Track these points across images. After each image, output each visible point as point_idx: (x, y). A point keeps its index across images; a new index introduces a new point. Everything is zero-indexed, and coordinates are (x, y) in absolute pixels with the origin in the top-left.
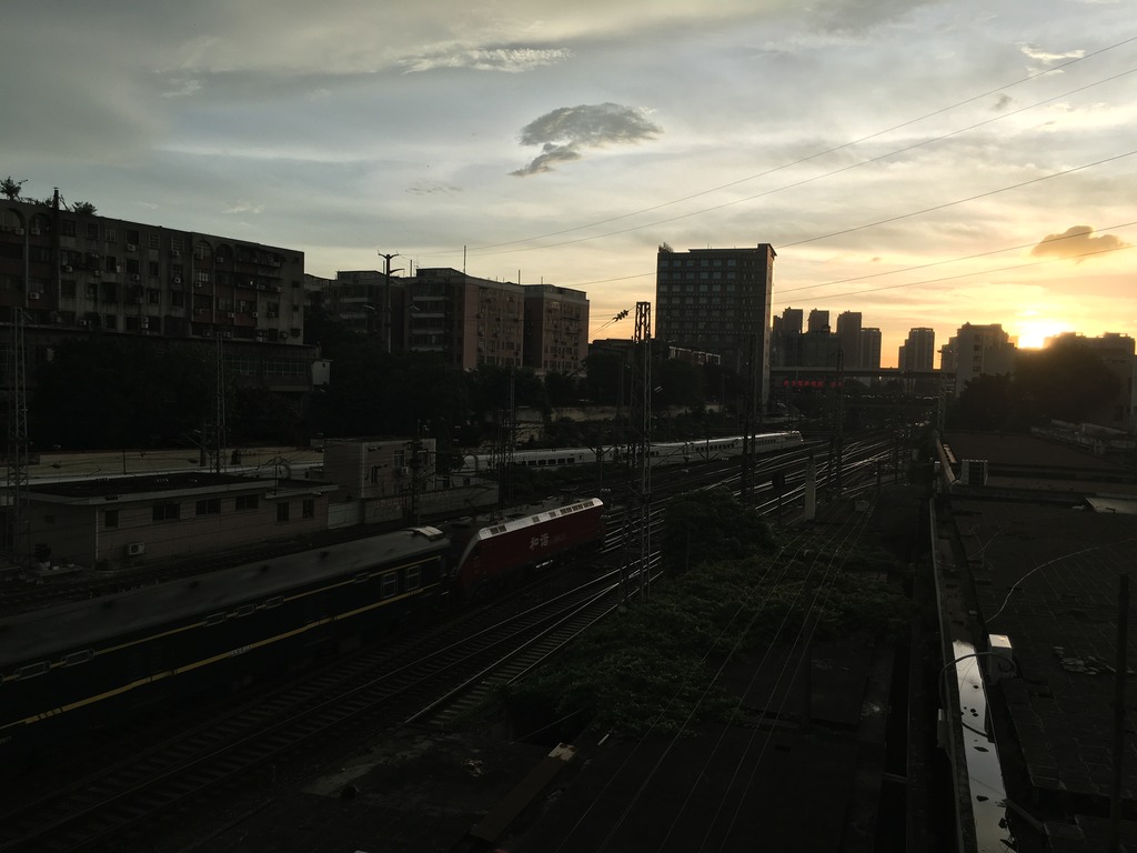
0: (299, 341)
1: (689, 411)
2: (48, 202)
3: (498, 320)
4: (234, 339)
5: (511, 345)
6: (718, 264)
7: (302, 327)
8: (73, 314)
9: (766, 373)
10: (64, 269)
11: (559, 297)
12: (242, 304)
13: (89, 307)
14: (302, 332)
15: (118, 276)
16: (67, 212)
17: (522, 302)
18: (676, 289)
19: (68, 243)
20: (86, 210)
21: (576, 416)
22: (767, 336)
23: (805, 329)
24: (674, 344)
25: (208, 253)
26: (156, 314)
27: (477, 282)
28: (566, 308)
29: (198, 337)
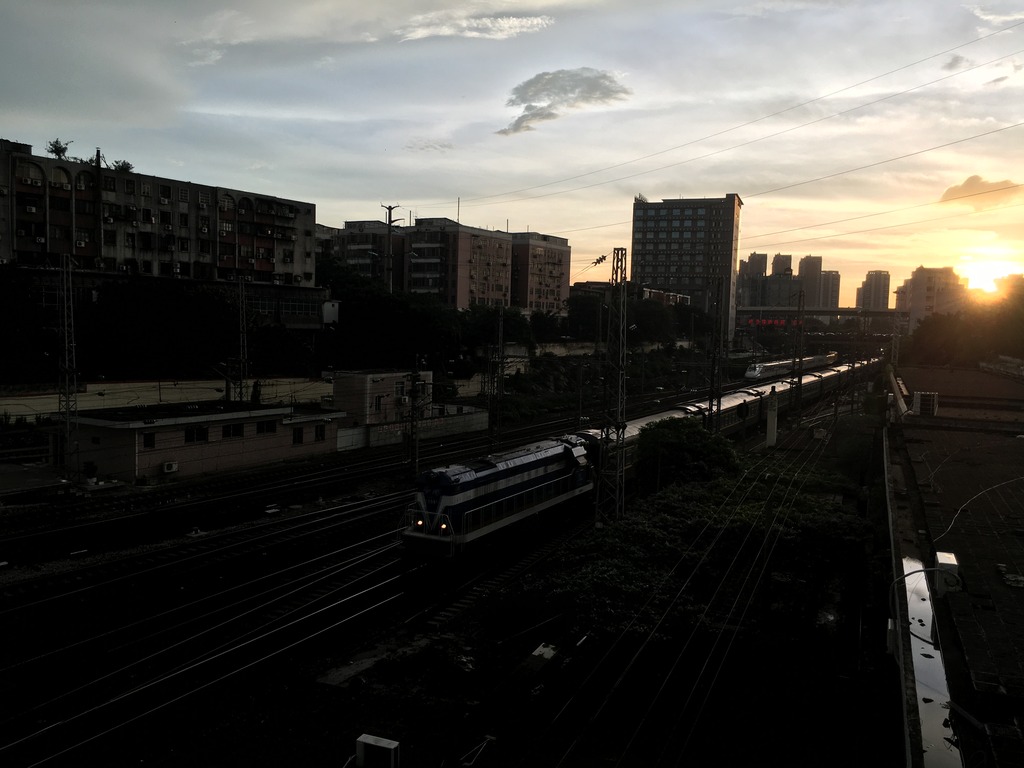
0: (311, 284)
1: (661, 347)
2: (91, 160)
3: (488, 264)
4: (255, 282)
5: (499, 288)
6: (689, 212)
7: (314, 272)
8: (115, 260)
9: (732, 313)
10: (106, 220)
11: (543, 243)
12: (262, 251)
13: (128, 254)
14: (314, 276)
15: (152, 227)
16: (108, 169)
17: (510, 247)
18: (650, 236)
19: (109, 197)
20: (124, 168)
21: (559, 351)
22: (733, 278)
23: (769, 272)
24: (648, 286)
25: (231, 206)
26: (186, 260)
27: (470, 231)
28: (549, 253)
29: (223, 280)
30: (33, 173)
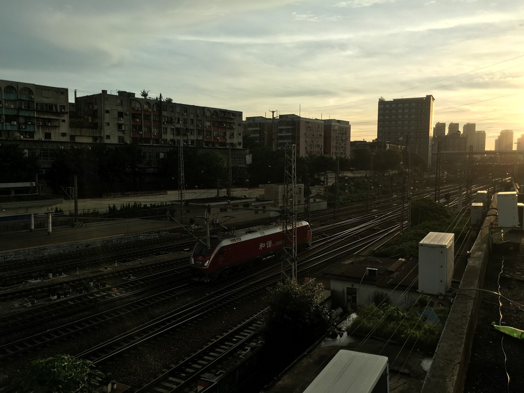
0: (241, 147)
2: (157, 98)
3: (313, 135)
4: (219, 147)
5: (318, 146)
6: (407, 105)
7: (242, 142)
8: (167, 140)
9: (430, 155)
10: (164, 123)
11: (338, 124)
12: (222, 133)
13: (172, 138)
14: (242, 144)
15: (180, 125)
16: (164, 102)
17: (323, 127)
18: (387, 117)
19: (164, 113)
20: (169, 101)
23: (447, 132)
24: (388, 143)
25: (210, 115)
26: (193, 139)
27: (305, 120)
28: (341, 129)
29: (207, 147)
30: (138, 105)
